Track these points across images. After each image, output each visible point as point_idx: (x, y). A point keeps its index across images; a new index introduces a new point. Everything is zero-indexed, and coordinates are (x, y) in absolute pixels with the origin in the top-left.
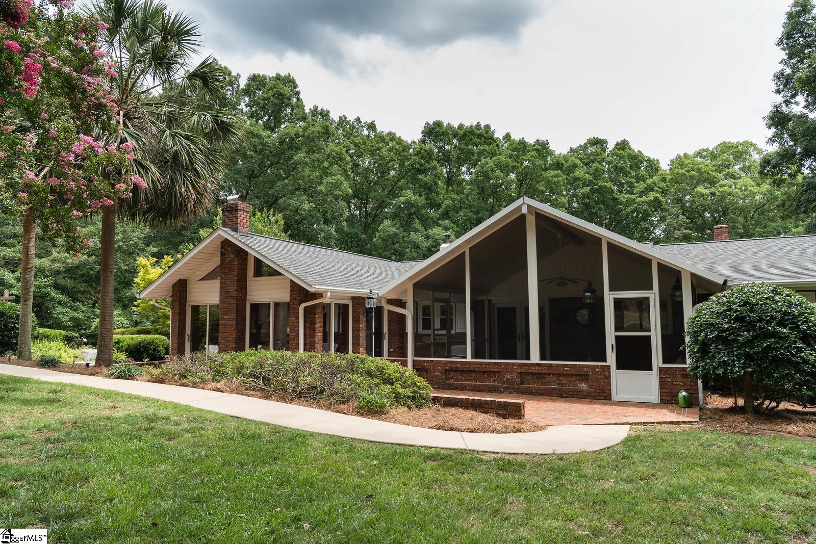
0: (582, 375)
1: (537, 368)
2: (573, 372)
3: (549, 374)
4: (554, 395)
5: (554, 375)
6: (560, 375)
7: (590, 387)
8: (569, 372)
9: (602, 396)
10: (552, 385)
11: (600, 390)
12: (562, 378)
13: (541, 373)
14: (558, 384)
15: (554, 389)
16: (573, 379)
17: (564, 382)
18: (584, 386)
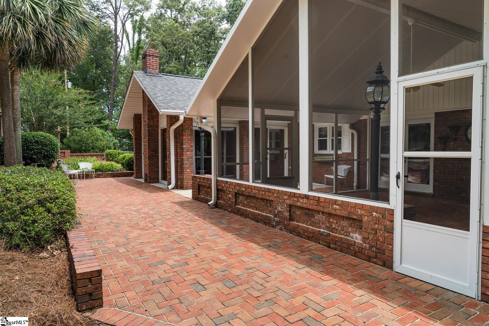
0: (353, 219)
1: (305, 200)
2: (344, 213)
3: (318, 212)
4: (321, 242)
5: (323, 213)
6: (330, 215)
7: (364, 239)
8: (338, 213)
9: (380, 259)
10: (320, 227)
11: (377, 249)
12: (331, 220)
13: (309, 209)
14: (328, 228)
15: (321, 234)
16: (345, 223)
17: (334, 226)
18: (357, 238)
